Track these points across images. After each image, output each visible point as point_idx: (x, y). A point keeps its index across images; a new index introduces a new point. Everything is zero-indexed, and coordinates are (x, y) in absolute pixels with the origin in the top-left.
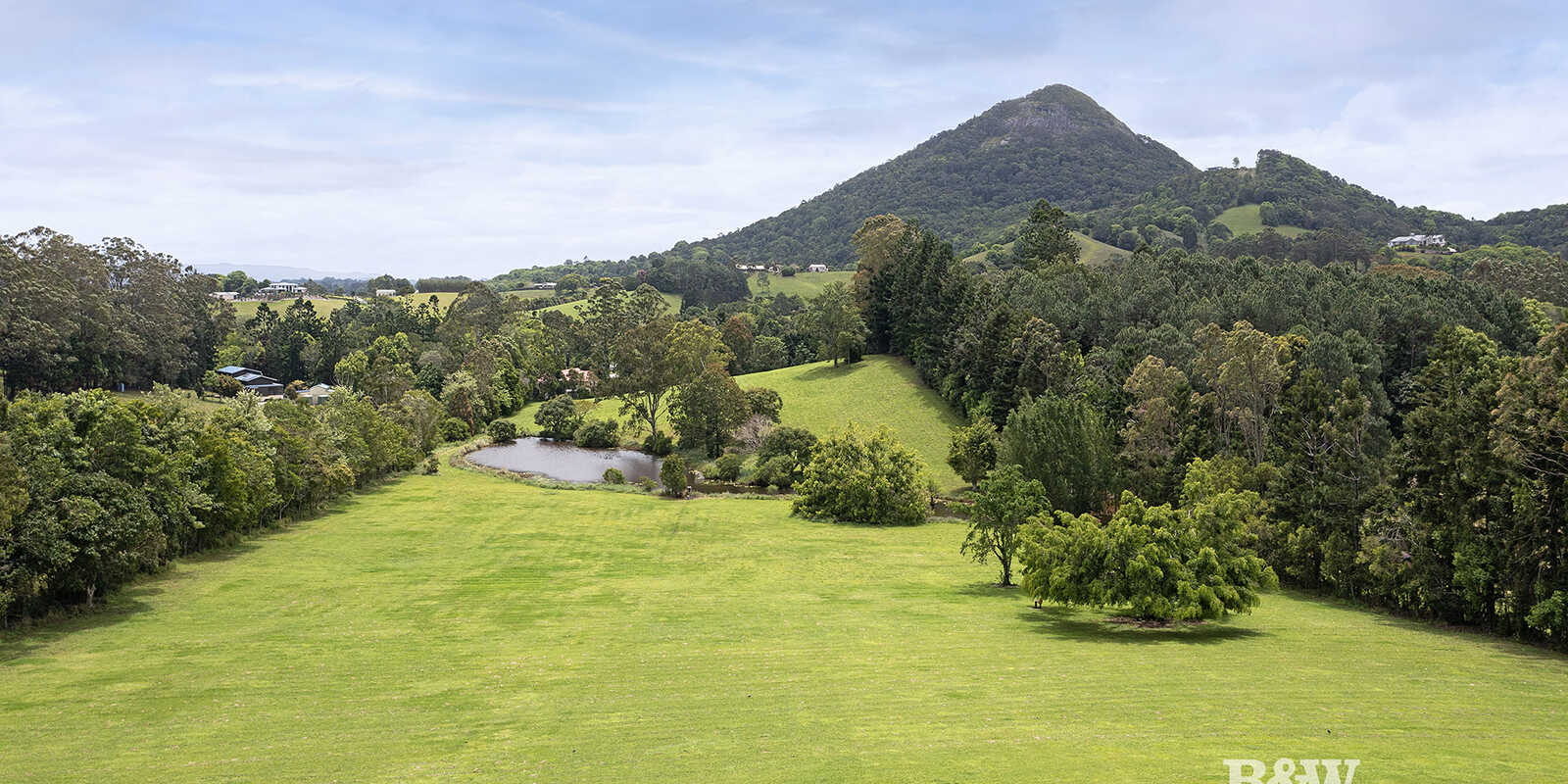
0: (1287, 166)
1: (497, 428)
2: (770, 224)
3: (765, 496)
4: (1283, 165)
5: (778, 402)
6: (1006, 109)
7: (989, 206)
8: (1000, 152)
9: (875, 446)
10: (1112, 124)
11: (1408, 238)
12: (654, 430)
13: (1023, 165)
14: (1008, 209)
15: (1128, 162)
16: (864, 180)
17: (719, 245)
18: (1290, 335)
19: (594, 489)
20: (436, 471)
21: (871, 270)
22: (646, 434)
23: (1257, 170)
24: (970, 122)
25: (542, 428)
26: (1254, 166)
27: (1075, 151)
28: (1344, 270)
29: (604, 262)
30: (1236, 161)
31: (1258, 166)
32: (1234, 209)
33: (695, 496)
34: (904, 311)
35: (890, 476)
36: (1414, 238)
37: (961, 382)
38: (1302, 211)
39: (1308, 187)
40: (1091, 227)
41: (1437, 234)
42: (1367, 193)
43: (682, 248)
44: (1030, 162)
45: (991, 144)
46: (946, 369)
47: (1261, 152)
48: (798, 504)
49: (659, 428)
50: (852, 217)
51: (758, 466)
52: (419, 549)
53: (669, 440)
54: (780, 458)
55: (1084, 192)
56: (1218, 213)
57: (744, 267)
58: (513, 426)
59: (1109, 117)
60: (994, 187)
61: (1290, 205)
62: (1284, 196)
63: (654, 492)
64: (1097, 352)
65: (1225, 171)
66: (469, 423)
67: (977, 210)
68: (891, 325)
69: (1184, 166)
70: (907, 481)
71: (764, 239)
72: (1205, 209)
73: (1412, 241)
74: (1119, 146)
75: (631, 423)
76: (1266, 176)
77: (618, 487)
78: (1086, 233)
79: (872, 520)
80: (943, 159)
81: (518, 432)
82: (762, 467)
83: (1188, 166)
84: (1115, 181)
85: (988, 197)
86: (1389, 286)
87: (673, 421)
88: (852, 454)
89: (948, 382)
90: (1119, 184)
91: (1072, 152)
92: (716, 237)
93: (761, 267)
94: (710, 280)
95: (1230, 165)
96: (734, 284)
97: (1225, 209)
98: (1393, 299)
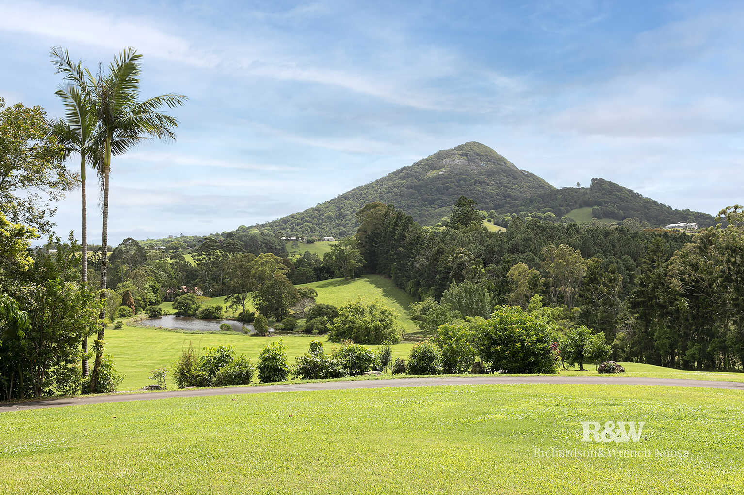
0: (608, 187)
1: (150, 310)
2: (298, 216)
3: (311, 335)
4: (606, 186)
5: (315, 294)
6: (441, 155)
7: (432, 207)
8: (438, 178)
9: (372, 307)
10: (505, 163)
11: (677, 225)
12: (244, 309)
13: (452, 185)
14: (443, 209)
15: (515, 184)
16: (355, 193)
17: (266, 228)
18: (593, 258)
19: (215, 333)
20: (120, 328)
21: (365, 232)
22: (239, 312)
23: (591, 189)
24: (421, 162)
25: (177, 311)
26: (589, 187)
27: (483, 178)
28: (626, 230)
29: (193, 237)
30: (578, 184)
31: (592, 186)
32: (576, 210)
33: (273, 335)
34: (385, 251)
35: (381, 321)
36: (680, 225)
37: (418, 284)
38: (617, 211)
39: (621, 199)
40: (493, 218)
41: (694, 222)
42: (655, 202)
43: (243, 229)
44: (456, 183)
45: (432, 174)
46: (409, 278)
47: (593, 179)
48: (331, 336)
49: (246, 309)
50: (348, 212)
51: (306, 323)
52: (129, 352)
53: (253, 314)
54: (319, 318)
55: (489, 200)
56: (568, 212)
57: (284, 238)
58: (160, 309)
59: (503, 160)
60: (435, 197)
61: (610, 208)
62: (606, 202)
63: (249, 334)
64: (491, 266)
65: (572, 189)
66: (132, 309)
67: (424, 209)
68: (377, 259)
69: (549, 187)
70: (390, 323)
71: (294, 225)
72: (560, 210)
73: (679, 227)
74: (509, 175)
75: (231, 306)
76: (596, 192)
77: (228, 332)
78: (490, 221)
79: (372, 342)
80: (404, 181)
81: (163, 313)
82: (309, 323)
83: (550, 187)
84: (507, 194)
85: (431, 203)
86: (648, 236)
87: (256, 304)
88: (359, 311)
89: (410, 284)
90: (509, 196)
91: (482, 179)
92: (264, 223)
93: (295, 238)
94: (263, 245)
95: (575, 187)
96: (278, 247)
97: (572, 210)
98: (649, 242)
